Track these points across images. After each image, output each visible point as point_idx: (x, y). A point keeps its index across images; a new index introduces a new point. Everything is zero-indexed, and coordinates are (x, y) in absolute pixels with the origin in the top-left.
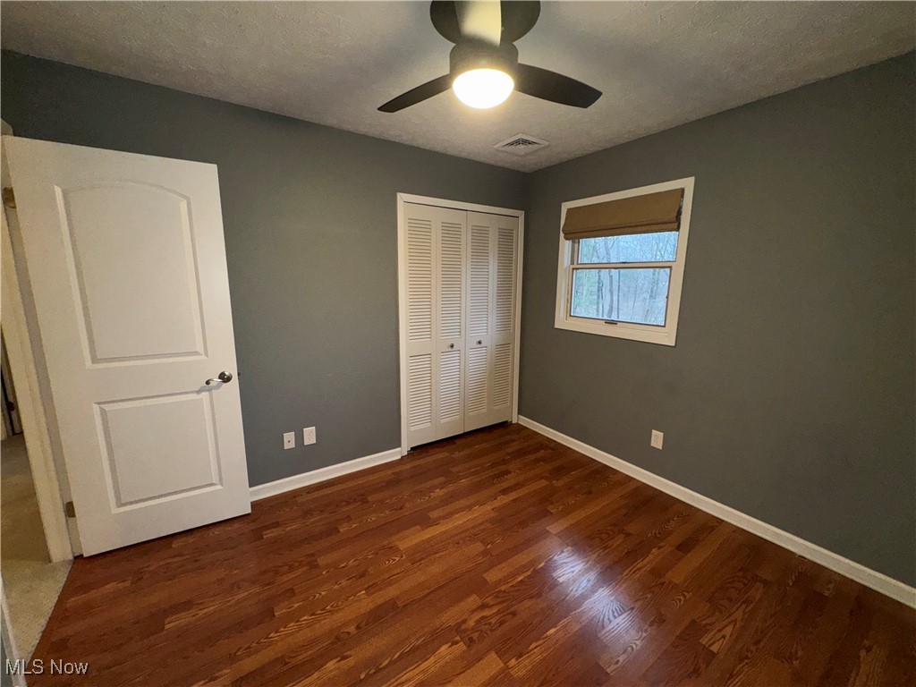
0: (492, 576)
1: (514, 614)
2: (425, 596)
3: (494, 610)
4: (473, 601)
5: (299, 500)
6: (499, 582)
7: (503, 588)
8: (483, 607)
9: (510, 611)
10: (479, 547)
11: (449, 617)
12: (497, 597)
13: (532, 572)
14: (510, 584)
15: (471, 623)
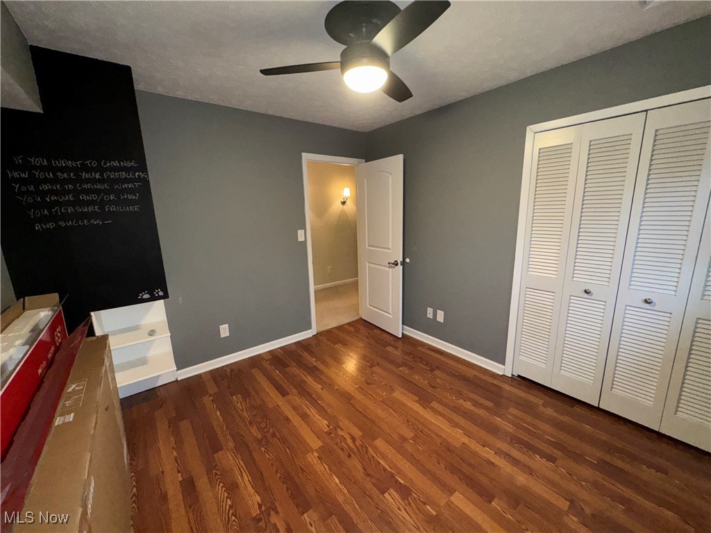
0: (379, 443)
1: (349, 456)
2: (358, 410)
3: (352, 445)
4: (357, 433)
5: (420, 348)
6: (375, 448)
7: (371, 451)
8: (353, 439)
9: (352, 454)
10: (409, 434)
11: (344, 422)
12: (362, 446)
13: (390, 472)
14: (374, 455)
15: (341, 433)
